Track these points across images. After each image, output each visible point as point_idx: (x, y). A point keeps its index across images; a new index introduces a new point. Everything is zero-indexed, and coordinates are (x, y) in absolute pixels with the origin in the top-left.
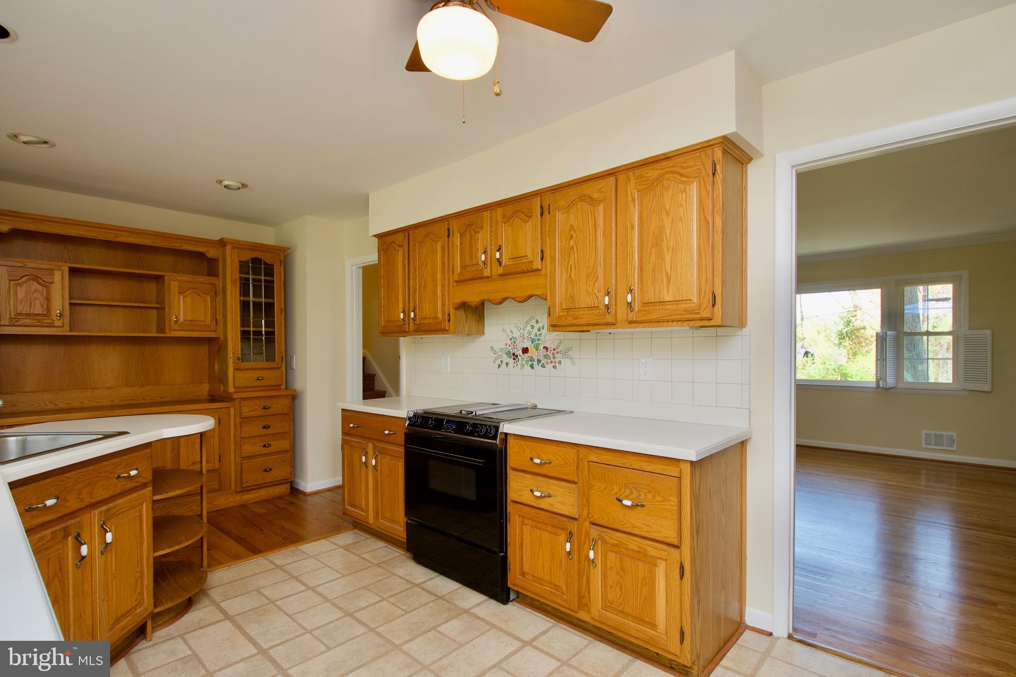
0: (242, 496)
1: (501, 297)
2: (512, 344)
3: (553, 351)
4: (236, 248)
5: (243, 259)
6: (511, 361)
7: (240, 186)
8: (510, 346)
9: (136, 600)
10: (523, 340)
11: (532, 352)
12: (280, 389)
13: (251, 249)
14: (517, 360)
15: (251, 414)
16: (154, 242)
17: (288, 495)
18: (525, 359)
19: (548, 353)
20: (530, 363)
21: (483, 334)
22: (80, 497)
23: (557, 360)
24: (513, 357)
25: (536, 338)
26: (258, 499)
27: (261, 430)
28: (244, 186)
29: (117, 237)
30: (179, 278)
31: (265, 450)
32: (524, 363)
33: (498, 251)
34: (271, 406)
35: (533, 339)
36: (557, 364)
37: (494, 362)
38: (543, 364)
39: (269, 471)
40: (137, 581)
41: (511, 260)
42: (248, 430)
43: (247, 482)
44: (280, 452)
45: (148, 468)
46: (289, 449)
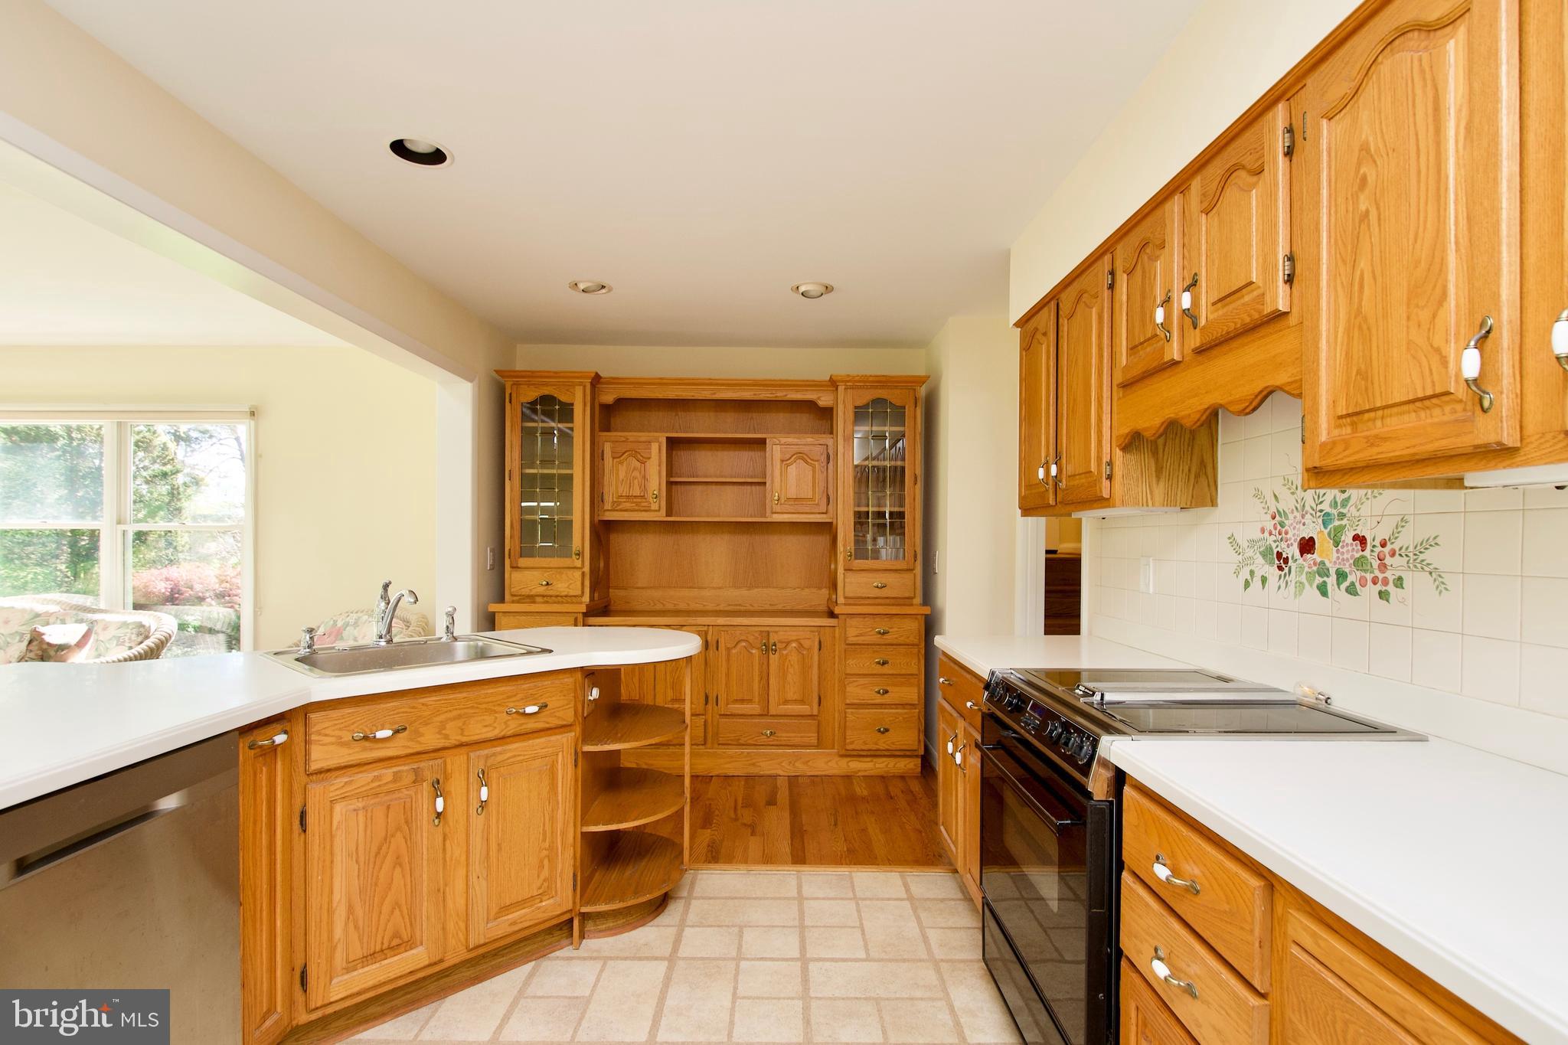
0: (848, 762)
1: (1199, 408)
2: (1275, 529)
3: (1380, 549)
4: (852, 388)
5: (858, 404)
6: (1272, 572)
7: (823, 289)
8: (1271, 534)
9: (540, 888)
10: (1303, 517)
11: (1325, 551)
12: (912, 605)
13: (872, 387)
14: (1286, 570)
15: (860, 640)
16: (755, 395)
17: (917, 777)
18: (1306, 569)
19: (1367, 553)
20: (1318, 580)
21: (1213, 503)
22: (443, 732)
23: (1390, 575)
24: (1277, 562)
25: (1335, 512)
26: (872, 773)
27: (873, 666)
28: (828, 289)
29: (715, 394)
30: (783, 440)
31: (879, 700)
32: (1303, 578)
33: (1187, 289)
34: (890, 630)
35: (1327, 514)
36: (1391, 588)
37: (1237, 573)
38: (1353, 584)
39: (883, 733)
40: (542, 861)
41: (1219, 305)
42: (854, 664)
43: (852, 743)
44: (903, 705)
45: (567, 704)
46: (916, 702)
